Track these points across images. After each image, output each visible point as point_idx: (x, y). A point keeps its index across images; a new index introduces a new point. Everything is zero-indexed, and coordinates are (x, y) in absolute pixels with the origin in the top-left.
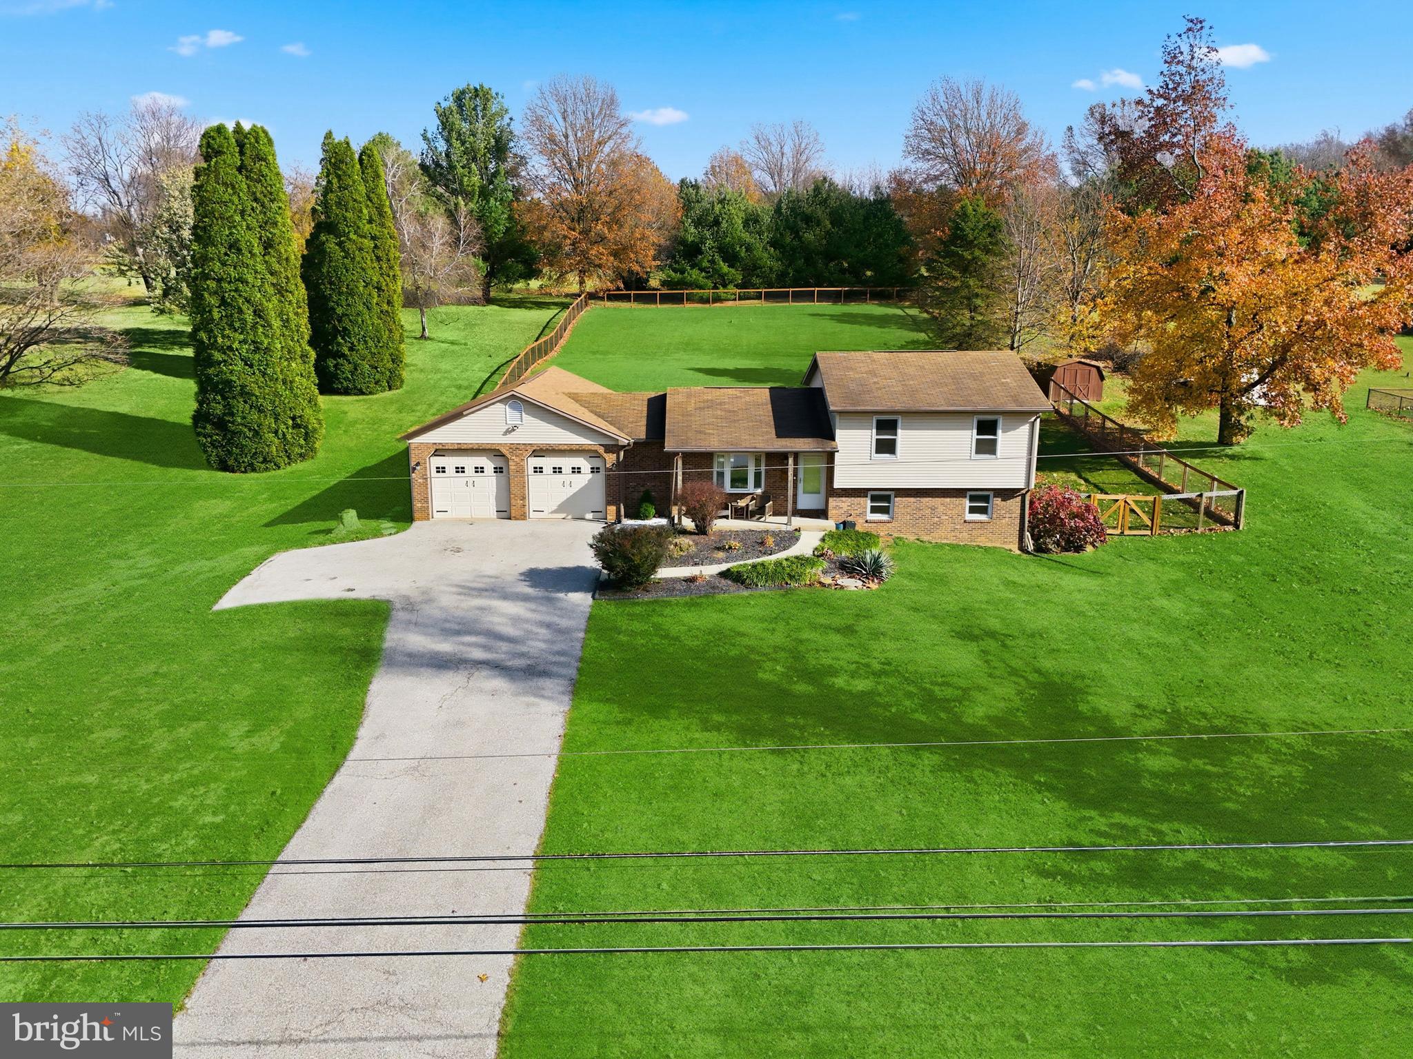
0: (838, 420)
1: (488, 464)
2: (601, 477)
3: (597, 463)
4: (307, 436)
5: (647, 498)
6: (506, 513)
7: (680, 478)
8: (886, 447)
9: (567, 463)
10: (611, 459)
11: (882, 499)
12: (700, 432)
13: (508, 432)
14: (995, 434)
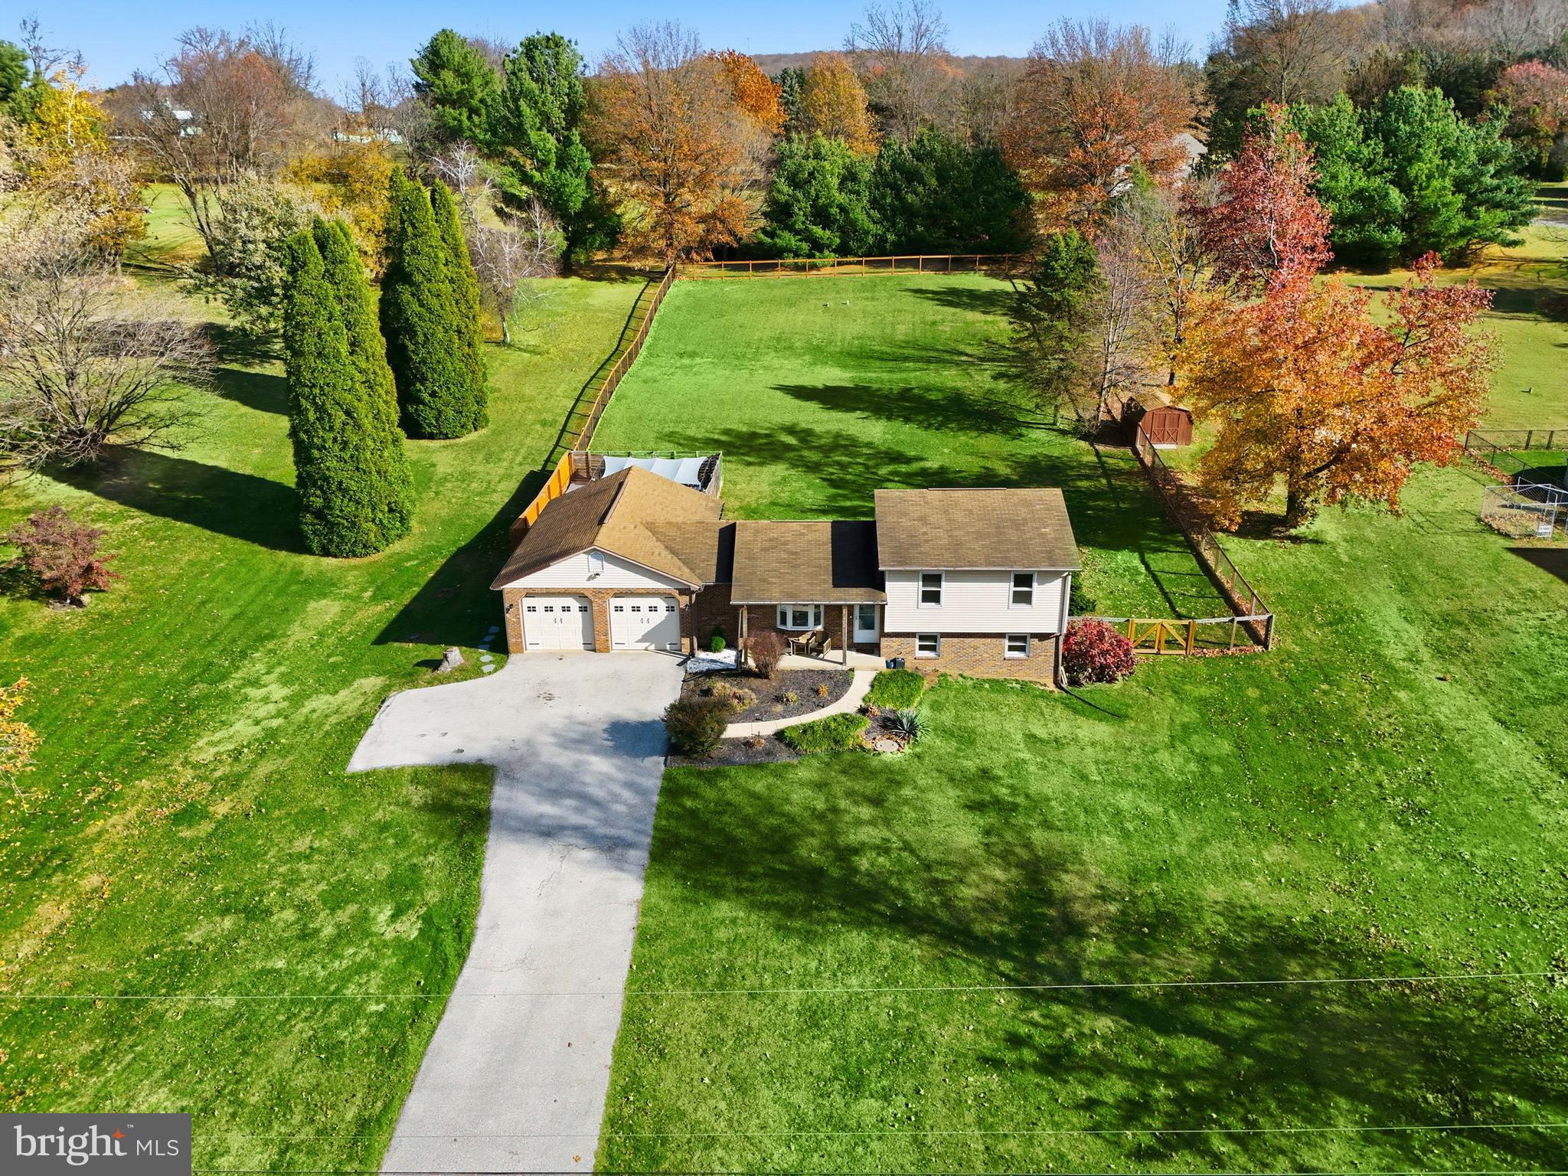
0: (887, 576)
1: (574, 604)
2: (676, 614)
3: (672, 603)
4: (402, 520)
5: (718, 632)
6: (591, 646)
7: (745, 626)
8: (932, 597)
9: (644, 603)
10: (684, 600)
11: (930, 641)
12: (764, 581)
13: (591, 578)
14: (1030, 586)
